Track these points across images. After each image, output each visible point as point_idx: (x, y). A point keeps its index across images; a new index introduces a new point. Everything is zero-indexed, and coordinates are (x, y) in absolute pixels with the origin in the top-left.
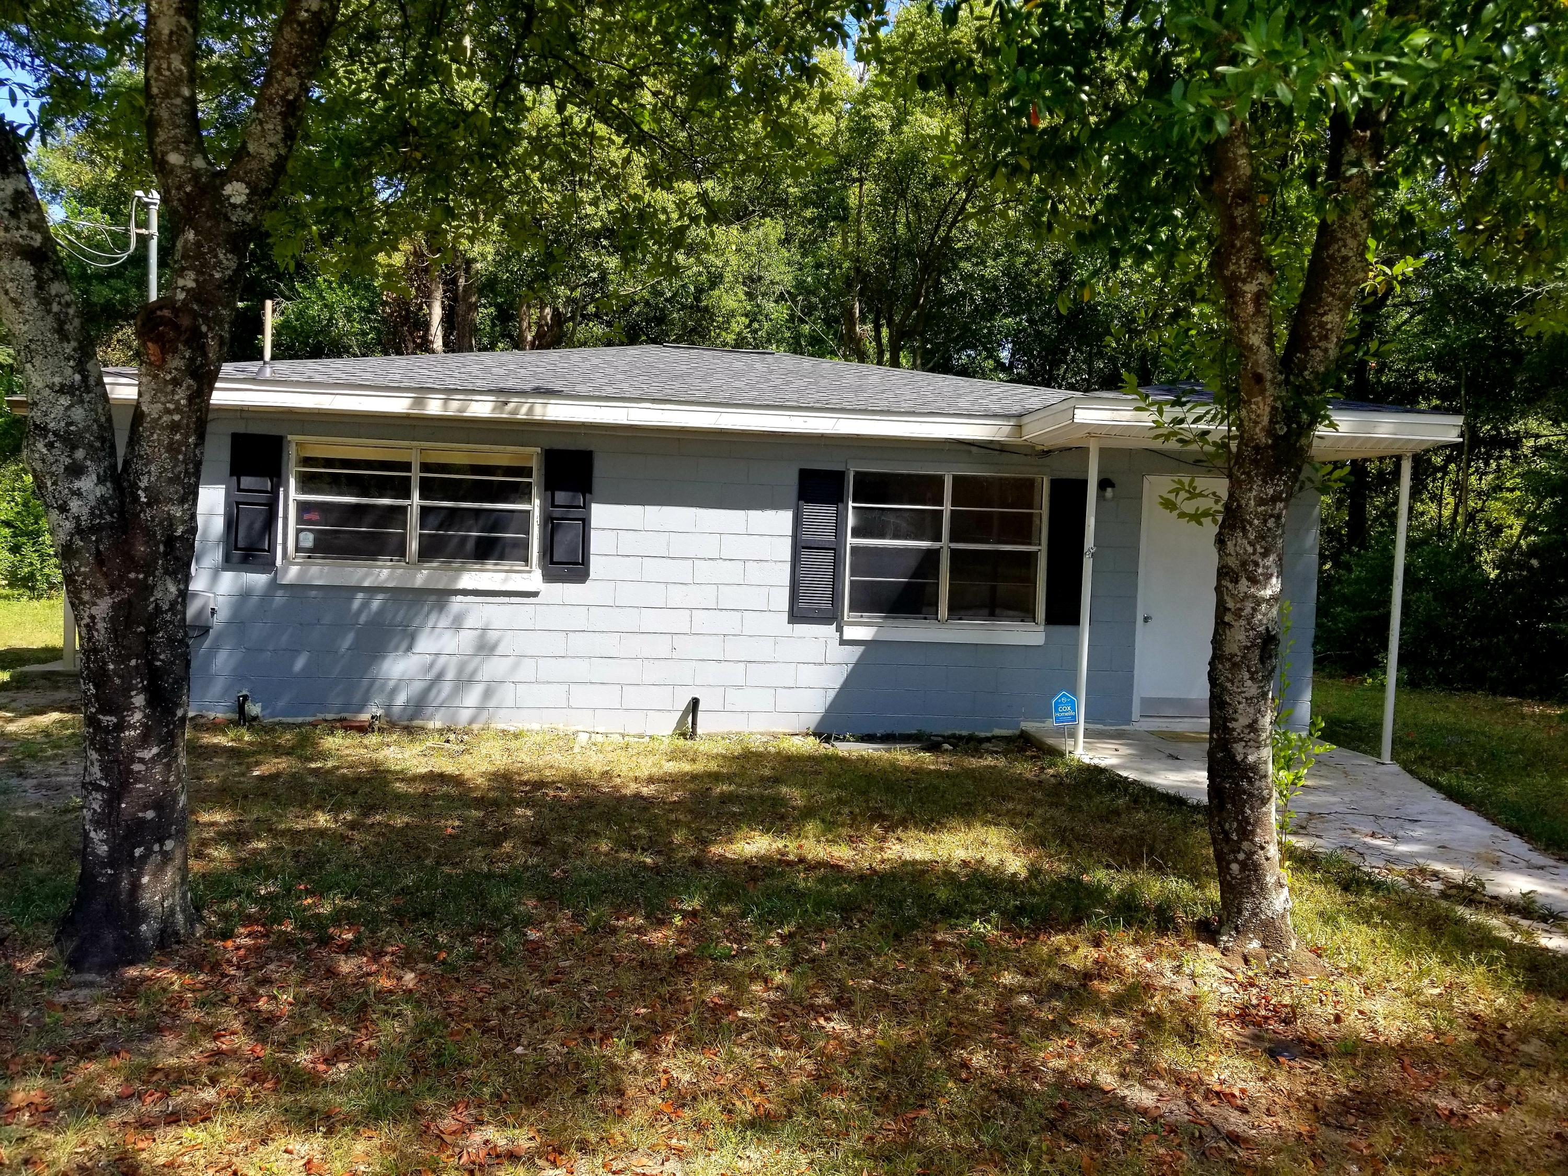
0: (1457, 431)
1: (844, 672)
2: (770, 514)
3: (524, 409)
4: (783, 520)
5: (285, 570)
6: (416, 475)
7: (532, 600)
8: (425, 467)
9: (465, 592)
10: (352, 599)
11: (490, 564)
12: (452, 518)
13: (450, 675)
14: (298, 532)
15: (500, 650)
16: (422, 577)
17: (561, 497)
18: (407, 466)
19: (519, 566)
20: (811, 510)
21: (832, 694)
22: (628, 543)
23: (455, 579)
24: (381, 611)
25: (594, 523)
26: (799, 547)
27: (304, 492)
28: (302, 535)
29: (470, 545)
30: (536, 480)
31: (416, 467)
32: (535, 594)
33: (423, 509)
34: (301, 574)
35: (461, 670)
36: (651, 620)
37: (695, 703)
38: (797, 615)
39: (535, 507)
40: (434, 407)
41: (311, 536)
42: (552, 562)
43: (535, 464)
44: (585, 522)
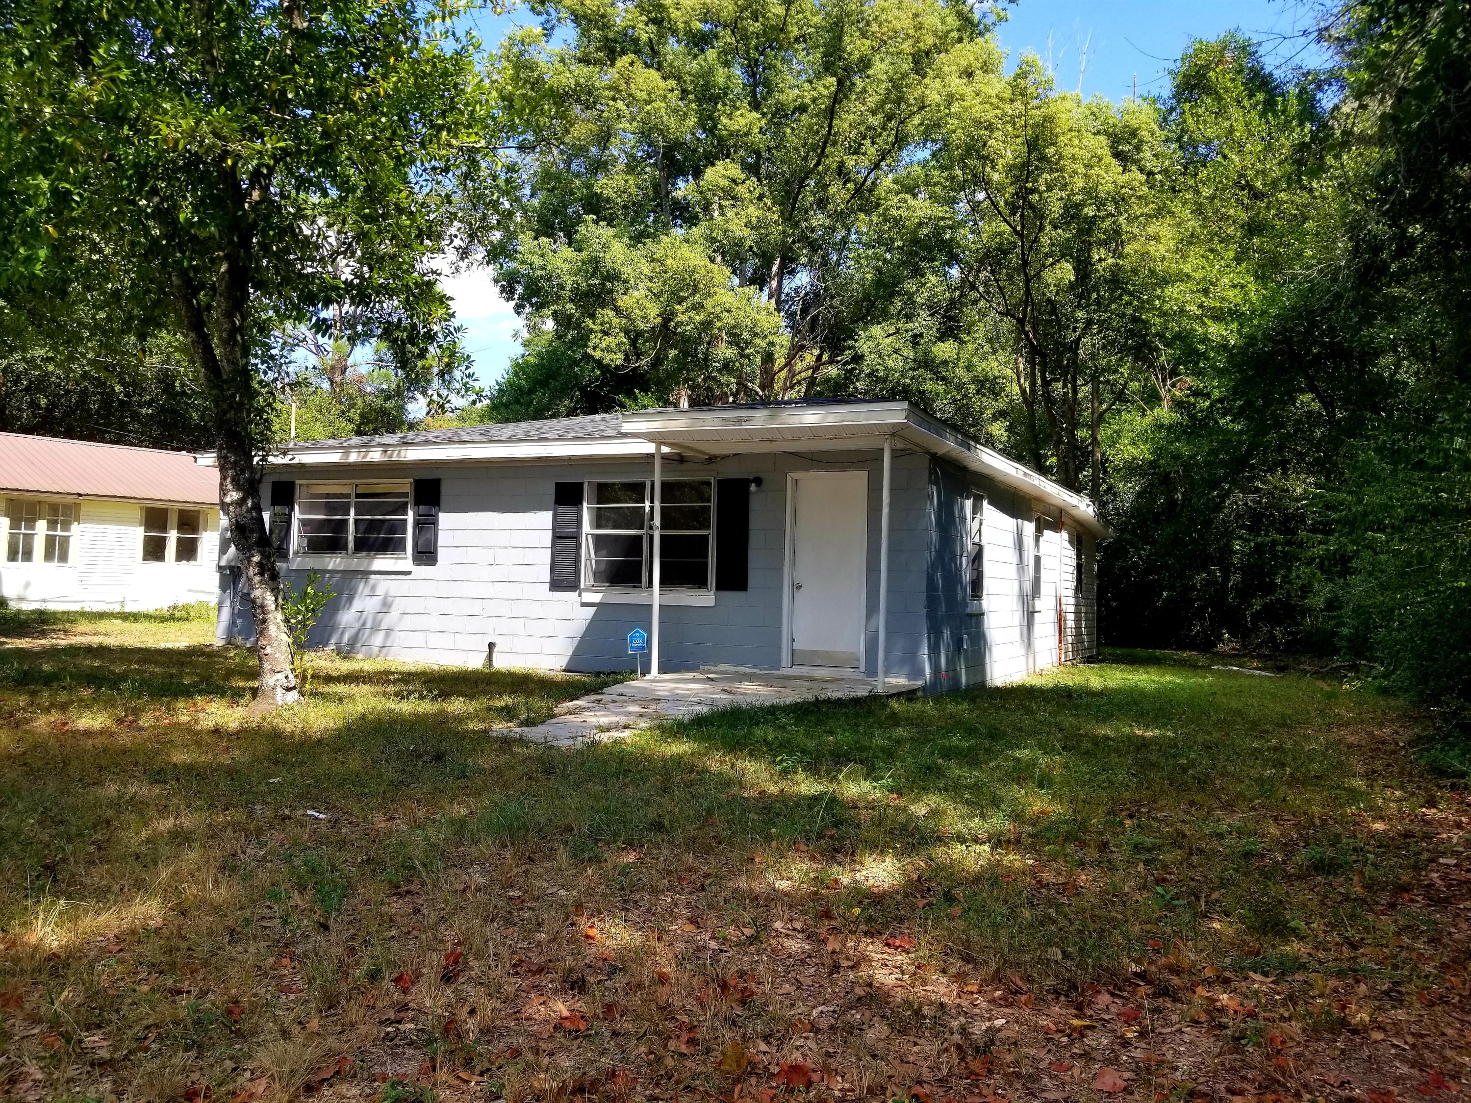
0: (904, 414)
1: (584, 625)
2: (539, 514)
4: (545, 519)
5: (294, 562)
6: (352, 500)
7: (408, 577)
8: (358, 496)
9: (376, 572)
11: (388, 554)
12: (373, 526)
13: (369, 625)
14: (300, 537)
15: (393, 610)
16: (356, 562)
17: (423, 509)
18: (348, 496)
19: (401, 555)
20: (561, 509)
21: (576, 641)
22: (460, 538)
23: (369, 564)
24: (337, 585)
25: (440, 525)
26: (557, 536)
27: (302, 514)
28: (302, 540)
29: (379, 543)
30: (410, 499)
31: (352, 496)
32: (409, 573)
33: (356, 521)
34: (301, 563)
35: (374, 619)
36: (471, 589)
37: (492, 646)
38: (556, 585)
39: (410, 516)
40: (353, 457)
41: (306, 541)
42: (418, 552)
43: (408, 490)
44: (435, 525)
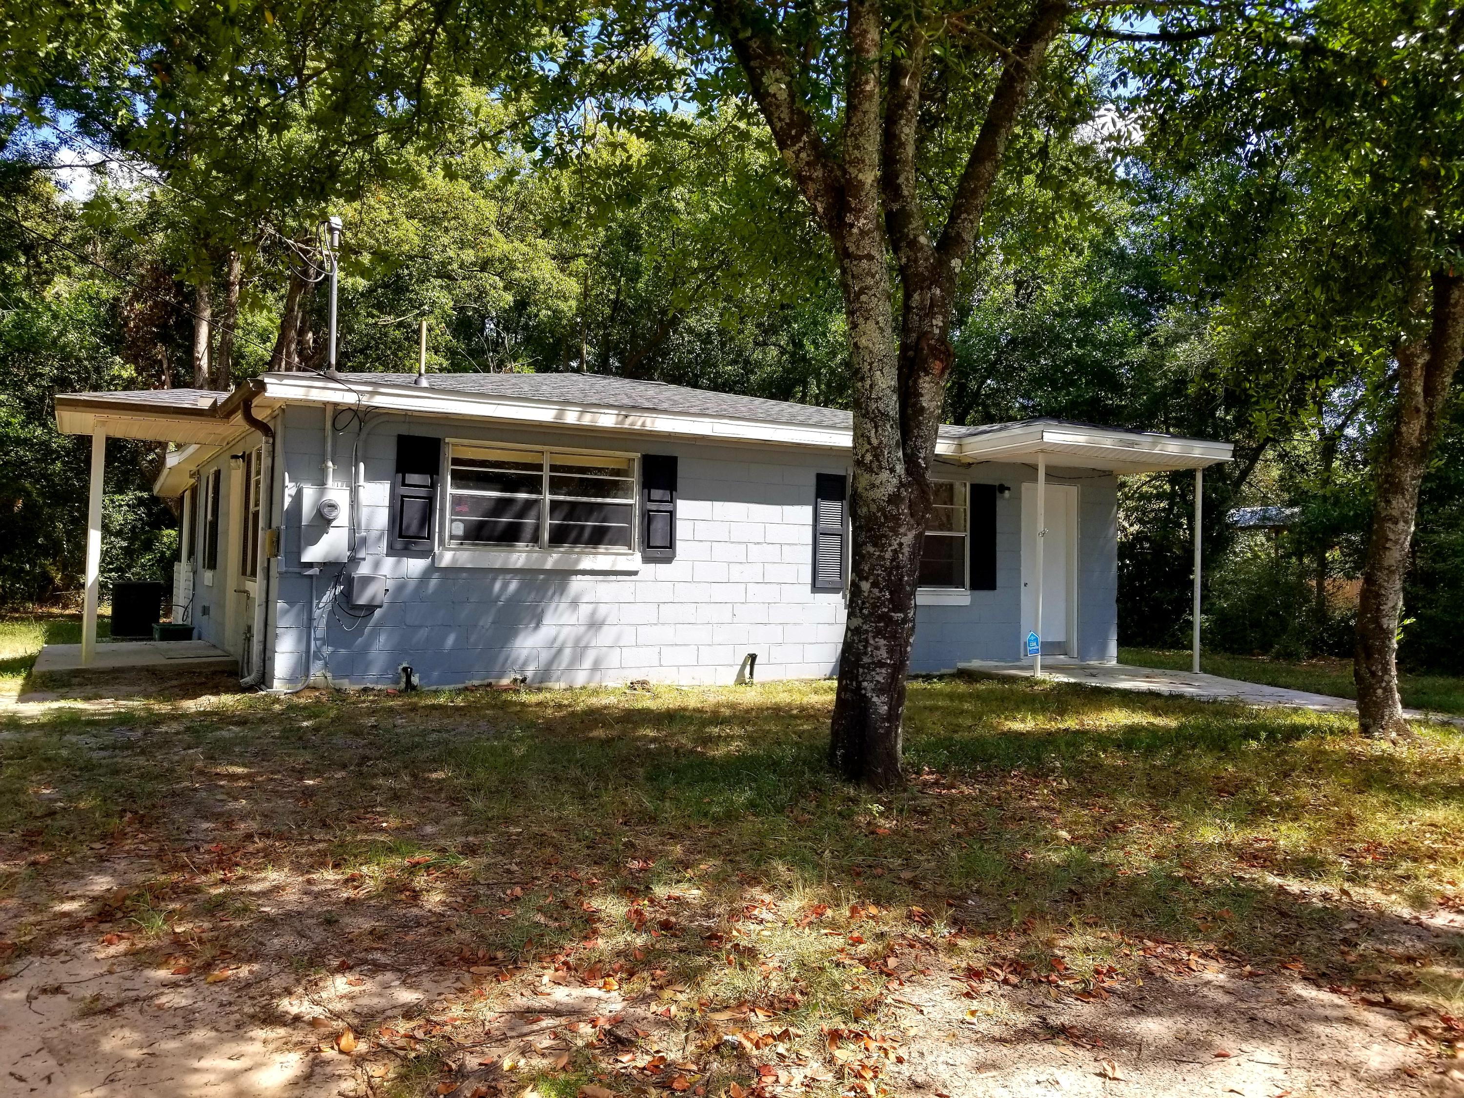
0: (1229, 454)
2: (797, 508)
3: (639, 423)
4: (806, 512)
5: (441, 556)
6: (546, 474)
7: (633, 578)
8: (553, 468)
9: (584, 572)
10: (494, 580)
11: (602, 549)
12: (573, 510)
14: (452, 521)
16: (553, 559)
17: (657, 494)
18: (539, 467)
19: (623, 549)
20: (824, 505)
21: (840, 647)
22: (702, 531)
23: (577, 561)
24: (518, 591)
25: (679, 514)
26: (818, 533)
27: (459, 488)
28: (454, 524)
29: (587, 534)
30: (635, 479)
31: (546, 468)
32: (635, 573)
33: (552, 501)
34: (454, 559)
36: (720, 593)
37: (753, 658)
38: (816, 587)
39: (636, 502)
40: (571, 417)
41: (461, 526)
42: (649, 547)
43: (637, 467)
44: (672, 514)
